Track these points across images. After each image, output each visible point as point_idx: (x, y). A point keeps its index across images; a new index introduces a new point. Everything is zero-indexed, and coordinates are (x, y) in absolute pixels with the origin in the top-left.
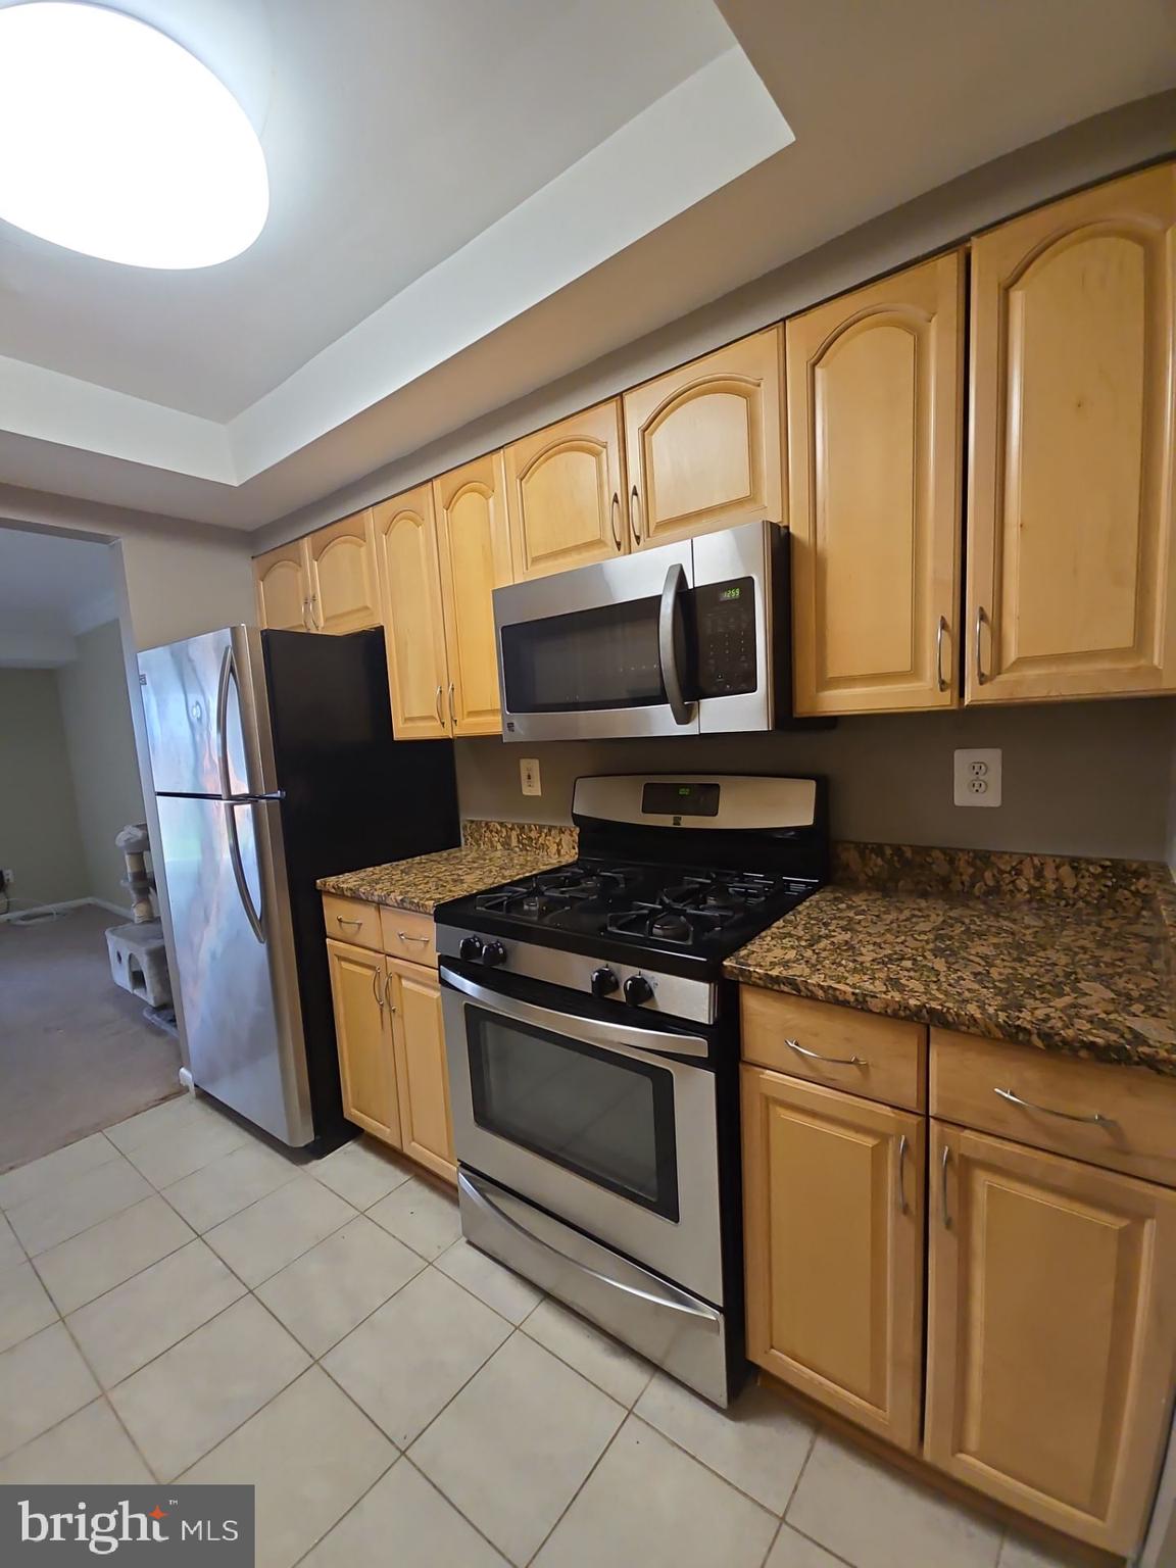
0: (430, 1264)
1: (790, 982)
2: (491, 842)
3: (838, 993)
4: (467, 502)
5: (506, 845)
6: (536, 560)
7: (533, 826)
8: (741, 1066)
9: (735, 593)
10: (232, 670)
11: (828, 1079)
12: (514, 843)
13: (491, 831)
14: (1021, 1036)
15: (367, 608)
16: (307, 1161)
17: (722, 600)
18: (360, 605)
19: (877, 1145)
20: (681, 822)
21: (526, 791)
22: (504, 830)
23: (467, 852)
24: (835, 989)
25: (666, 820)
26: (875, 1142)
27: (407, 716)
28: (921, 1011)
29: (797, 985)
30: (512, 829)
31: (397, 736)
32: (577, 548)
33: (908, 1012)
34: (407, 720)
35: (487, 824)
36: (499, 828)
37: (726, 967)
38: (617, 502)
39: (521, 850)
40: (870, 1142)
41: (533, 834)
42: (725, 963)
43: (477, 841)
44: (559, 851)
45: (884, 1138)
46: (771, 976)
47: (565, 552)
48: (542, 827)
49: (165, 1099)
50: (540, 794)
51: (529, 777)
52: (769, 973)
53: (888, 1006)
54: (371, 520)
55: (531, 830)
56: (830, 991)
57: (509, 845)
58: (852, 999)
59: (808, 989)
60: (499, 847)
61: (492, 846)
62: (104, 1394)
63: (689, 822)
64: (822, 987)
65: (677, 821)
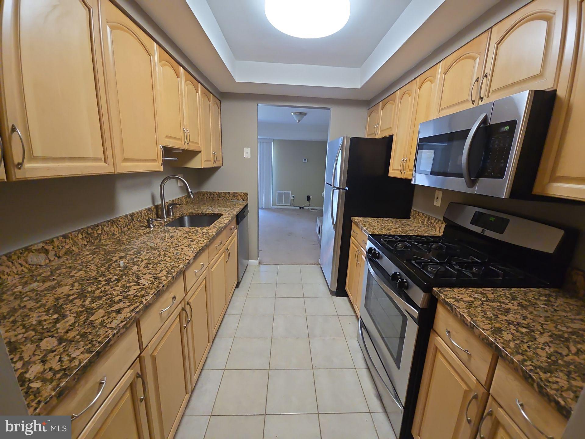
0: (345, 338)
1: (451, 306)
2: (418, 220)
3: (465, 319)
4: (427, 85)
5: (423, 222)
6: (443, 109)
7: (433, 218)
8: (431, 330)
9: (507, 128)
10: (341, 149)
11: (457, 353)
12: (425, 223)
13: (419, 216)
14: (530, 380)
15: (391, 128)
16: (333, 296)
17: (501, 131)
18: (389, 127)
19: (467, 390)
20: (485, 233)
21: (435, 204)
22: (423, 217)
23: (410, 221)
24: (464, 317)
25: (478, 229)
26: (468, 389)
27: (393, 168)
28: (493, 344)
29: (452, 308)
30: (426, 217)
31: (390, 175)
32: (458, 104)
33: (488, 342)
34: (393, 169)
35: (418, 213)
36: (422, 215)
37: (433, 290)
38: (478, 81)
39: (427, 226)
40: (465, 388)
41: (433, 221)
42: (434, 288)
43: (414, 218)
44: (439, 230)
45: (470, 390)
46: (445, 301)
47: (453, 105)
48: (436, 219)
49: (314, 264)
50: (439, 205)
51: (437, 198)
52: (446, 299)
53: (481, 335)
54: (398, 94)
55: (432, 219)
56: (463, 317)
57: (424, 223)
58: (469, 324)
59: (455, 312)
60: (420, 223)
61: (418, 222)
62: (274, 315)
63: (489, 233)
64: (460, 314)
65: (483, 232)
